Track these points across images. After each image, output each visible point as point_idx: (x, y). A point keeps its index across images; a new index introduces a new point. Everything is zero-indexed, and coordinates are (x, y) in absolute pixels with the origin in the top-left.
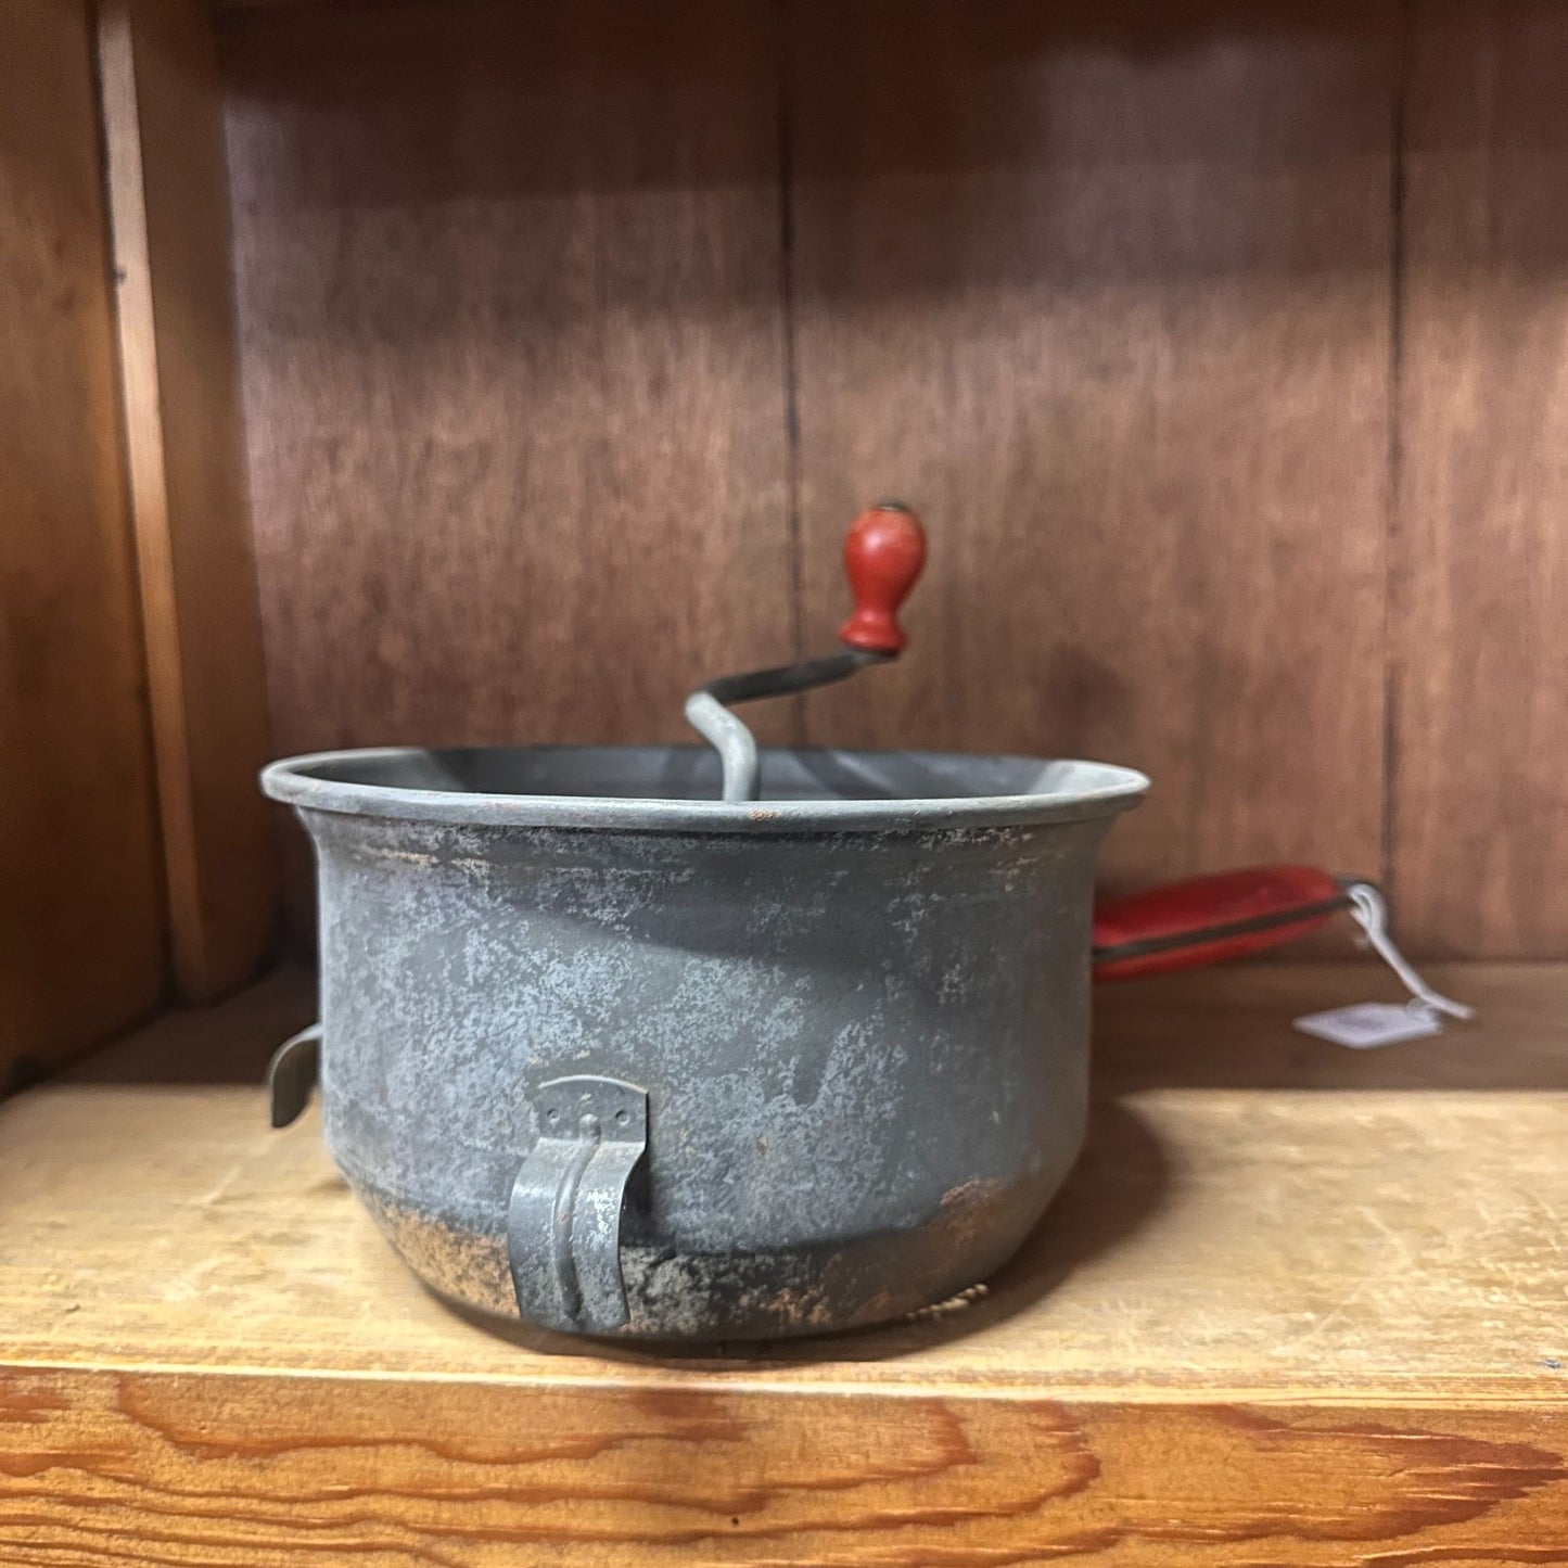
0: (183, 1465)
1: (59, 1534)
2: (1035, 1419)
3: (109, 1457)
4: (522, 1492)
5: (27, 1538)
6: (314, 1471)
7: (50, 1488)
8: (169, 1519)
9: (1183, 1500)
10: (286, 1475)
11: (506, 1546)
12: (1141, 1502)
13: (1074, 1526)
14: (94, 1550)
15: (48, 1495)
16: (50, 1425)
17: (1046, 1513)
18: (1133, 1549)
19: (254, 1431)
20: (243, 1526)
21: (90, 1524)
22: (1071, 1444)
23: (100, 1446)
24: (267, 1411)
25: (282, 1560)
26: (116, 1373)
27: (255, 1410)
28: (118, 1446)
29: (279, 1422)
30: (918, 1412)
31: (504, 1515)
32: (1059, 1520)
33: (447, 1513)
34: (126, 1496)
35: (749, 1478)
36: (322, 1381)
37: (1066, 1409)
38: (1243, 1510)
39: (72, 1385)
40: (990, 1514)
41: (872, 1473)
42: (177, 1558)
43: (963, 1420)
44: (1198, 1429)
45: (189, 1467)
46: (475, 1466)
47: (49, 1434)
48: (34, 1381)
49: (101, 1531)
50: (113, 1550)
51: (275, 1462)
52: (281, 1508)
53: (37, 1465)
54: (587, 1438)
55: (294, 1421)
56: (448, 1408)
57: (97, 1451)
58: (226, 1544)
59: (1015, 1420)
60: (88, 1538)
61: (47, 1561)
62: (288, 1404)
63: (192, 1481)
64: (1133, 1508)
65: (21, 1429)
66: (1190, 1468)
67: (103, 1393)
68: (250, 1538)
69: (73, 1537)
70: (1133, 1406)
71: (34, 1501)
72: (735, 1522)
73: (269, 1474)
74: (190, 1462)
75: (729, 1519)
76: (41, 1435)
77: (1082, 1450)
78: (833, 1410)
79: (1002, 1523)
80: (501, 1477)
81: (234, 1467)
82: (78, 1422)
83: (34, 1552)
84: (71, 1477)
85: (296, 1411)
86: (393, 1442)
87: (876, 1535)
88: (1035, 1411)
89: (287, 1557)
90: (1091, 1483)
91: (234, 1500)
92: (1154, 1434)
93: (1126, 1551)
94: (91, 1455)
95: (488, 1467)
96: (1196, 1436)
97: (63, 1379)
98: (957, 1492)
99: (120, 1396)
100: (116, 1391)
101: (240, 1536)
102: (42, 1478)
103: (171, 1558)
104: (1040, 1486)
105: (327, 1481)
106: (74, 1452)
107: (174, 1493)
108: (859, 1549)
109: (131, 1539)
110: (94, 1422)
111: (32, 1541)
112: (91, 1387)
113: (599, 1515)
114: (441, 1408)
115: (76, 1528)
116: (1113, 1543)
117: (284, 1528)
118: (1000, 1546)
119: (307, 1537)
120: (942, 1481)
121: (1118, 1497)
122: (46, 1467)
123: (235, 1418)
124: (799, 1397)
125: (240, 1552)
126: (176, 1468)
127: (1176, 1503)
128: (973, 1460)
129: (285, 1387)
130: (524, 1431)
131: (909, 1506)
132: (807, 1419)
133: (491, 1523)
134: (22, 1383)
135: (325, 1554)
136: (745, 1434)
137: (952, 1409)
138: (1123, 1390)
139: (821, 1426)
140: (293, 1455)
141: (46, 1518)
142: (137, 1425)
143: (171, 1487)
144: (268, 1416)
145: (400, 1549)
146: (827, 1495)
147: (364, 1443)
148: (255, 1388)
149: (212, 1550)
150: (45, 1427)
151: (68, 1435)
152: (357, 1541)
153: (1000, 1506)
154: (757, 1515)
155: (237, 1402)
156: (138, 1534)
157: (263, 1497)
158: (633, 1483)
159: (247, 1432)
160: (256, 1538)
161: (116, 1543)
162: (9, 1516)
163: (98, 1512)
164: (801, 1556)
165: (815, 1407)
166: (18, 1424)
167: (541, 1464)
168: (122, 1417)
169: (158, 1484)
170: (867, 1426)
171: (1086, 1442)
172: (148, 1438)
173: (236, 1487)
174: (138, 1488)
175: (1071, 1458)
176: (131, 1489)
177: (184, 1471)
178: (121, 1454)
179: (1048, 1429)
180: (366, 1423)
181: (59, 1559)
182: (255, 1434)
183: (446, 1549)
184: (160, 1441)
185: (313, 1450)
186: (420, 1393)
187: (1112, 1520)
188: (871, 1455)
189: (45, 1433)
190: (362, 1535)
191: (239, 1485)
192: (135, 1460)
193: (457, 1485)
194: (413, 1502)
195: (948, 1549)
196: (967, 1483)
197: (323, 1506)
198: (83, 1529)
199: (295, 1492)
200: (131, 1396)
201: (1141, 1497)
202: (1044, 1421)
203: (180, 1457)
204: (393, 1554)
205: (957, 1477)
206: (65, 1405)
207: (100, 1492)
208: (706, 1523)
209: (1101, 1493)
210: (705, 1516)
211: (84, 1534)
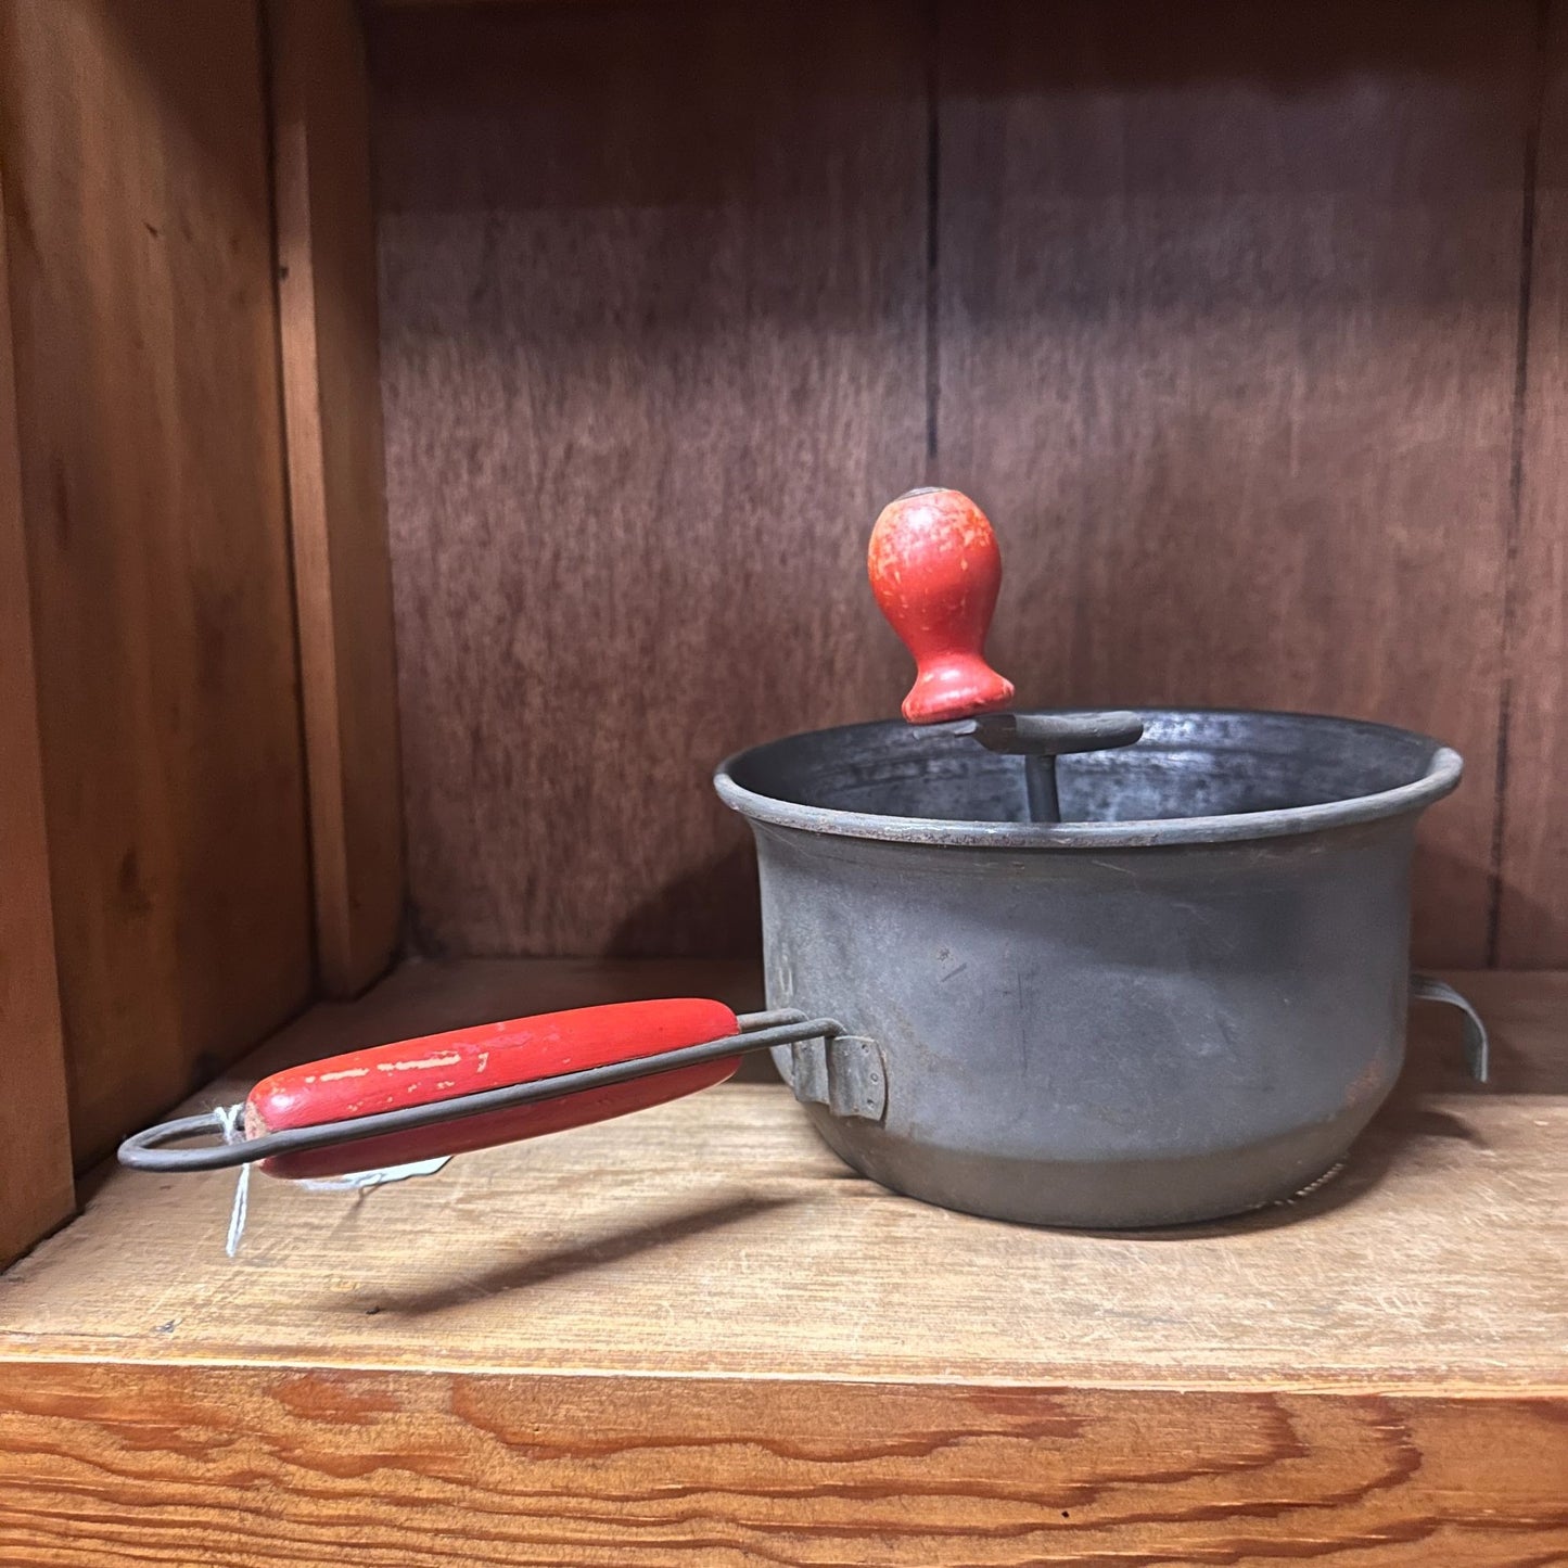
0: (514, 1466)
1: (383, 1534)
2: (1361, 1413)
3: (439, 1458)
4: (855, 1488)
5: (351, 1538)
6: (648, 1470)
7: (376, 1489)
8: (497, 1518)
9: (1499, 1491)
10: (617, 1475)
11: (837, 1541)
12: (1458, 1493)
13: (1393, 1517)
14: (418, 1550)
15: (374, 1495)
16: (379, 1427)
17: (1368, 1504)
18: (1449, 1536)
19: (589, 1431)
20: (572, 1525)
21: (415, 1524)
22: (1394, 1437)
23: (430, 1447)
24: (602, 1412)
25: (610, 1557)
26: (450, 1375)
27: (592, 1411)
28: (449, 1447)
29: (615, 1423)
30: (1250, 1408)
31: (837, 1511)
32: (1377, 1510)
33: (780, 1510)
34: (455, 1496)
35: (1082, 1470)
36: (660, 1380)
37: (1392, 1404)
38: (1555, 1499)
39: (405, 1388)
40: (1314, 1505)
41: (1204, 1467)
42: (504, 1556)
43: (1292, 1416)
44: (1518, 1423)
45: (520, 1467)
46: (811, 1463)
47: (379, 1435)
48: (366, 1384)
49: (426, 1531)
50: (438, 1548)
51: (609, 1462)
52: (612, 1506)
53: (366, 1466)
54: (924, 1435)
55: (631, 1422)
56: (788, 1408)
57: (426, 1453)
58: (554, 1541)
59: (1342, 1414)
60: (413, 1538)
61: (370, 1561)
62: (623, 1405)
63: (523, 1480)
64: (1452, 1500)
65: (349, 1431)
66: (1507, 1460)
67: (436, 1395)
68: (578, 1536)
69: (397, 1536)
70: (1455, 1401)
71: (359, 1502)
72: (1066, 1515)
73: (602, 1474)
74: (522, 1462)
75: (1060, 1511)
76: (370, 1437)
77: (1406, 1443)
78: (1167, 1407)
79: (1326, 1512)
80: (837, 1474)
81: (566, 1467)
82: (409, 1424)
83: (357, 1551)
84: (399, 1478)
85: (632, 1412)
86: (729, 1441)
87: (1203, 1525)
88: (1362, 1407)
89: (615, 1553)
90: (1412, 1475)
91: (565, 1499)
92: (1474, 1428)
93: (1442, 1539)
94: (420, 1456)
95: (824, 1464)
96: (1515, 1430)
97: (395, 1382)
98: (1284, 1482)
99: (452, 1398)
100: (450, 1393)
101: (568, 1534)
102: (368, 1479)
103: (497, 1556)
104: (1364, 1478)
105: (660, 1479)
106: (404, 1453)
107: (505, 1492)
108: (1186, 1540)
109: (456, 1538)
110: (424, 1423)
111: (354, 1541)
112: (424, 1390)
113: (931, 1510)
114: (779, 1408)
115: (401, 1528)
116: (1429, 1533)
117: (614, 1526)
118: (1322, 1535)
119: (637, 1534)
120: (1268, 1474)
121: (1437, 1488)
122: (374, 1469)
123: (570, 1419)
124: (1134, 1393)
125: (568, 1549)
126: (507, 1468)
127: (1492, 1494)
128: (1301, 1453)
129: (623, 1389)
130: (861, 1429)
131: (1236, 1499)
132: (1143, 1415)
133: (823, 1519)
134: (353, 1386)
135: (654, 1550)
136: (1080, 1430)
137: (1282, 1405)
138: (1445, 1385)
139: (1154, 1423)
140: (627, 1455)
141: (370, 1518)
142: (469, 1427)
143: (500, 1487)
144: (604, 1417)
145: (730, 1544)
146: (1155, 1487)
147: (701, 1442)
148: (592, 1389)
149: (539, 1548)
150: (374, 1429)
151: (398, 1436)
152: (689, 1537)
153: (1325, 1498)
154: (1086, 1508)
155: (572, 1403)
156: (465, 1533)
157: (595, 1497)
158: (966, 1479)
159: (581, 1432)
160: (585, 1536)
161: (442, 1543)
162: (332, 1517)
163: (424, 1513)
164: (1126, 1548)
165: (1149, 1404)
166: (347, 1426)
167: (877, 1461)
168: (454, 1419)
169: (488, 1484)
170: (1198, 1421)
171: (1409, 1436)
172: (481, 1439)
173: (567, 1487)
174: (467, 1489)
175: (1393, 1451)
176: (460, 1488)
177: (515, 1472)
178: (452, 1455)
179: (1373, 1423)
180: (703, 1423)
181: (382, 1558)
182: (591, 1435)
183: (776, 1544)
184: (492, 1443)
185: (648, 1450)
186: (759, 1393)
187: (1429, 1510)
188: (1202, 1450)
189: (373, 1435)
190: (693, 1532)
191: (570, 1485)
192: (465, 1461)
193: (791, 1482)
194: (747, 1499)
195: (1272, 1539)
196: (1294, 1475)
197: (654, 1504)
198: (408, 1529)
199: (628, 1490)
200: (464, 1398)
201: (1459, 1488)
202: (1370, 1416)
203: (512, 1458)
204: (723, 1549)
205: (1283, 1468)
206: (395, 1407)
207: (429, 1491)
208: (1036, 1515)
209: (1420, 1484)
210: (1036, 1509)
211: (409, 1534)
